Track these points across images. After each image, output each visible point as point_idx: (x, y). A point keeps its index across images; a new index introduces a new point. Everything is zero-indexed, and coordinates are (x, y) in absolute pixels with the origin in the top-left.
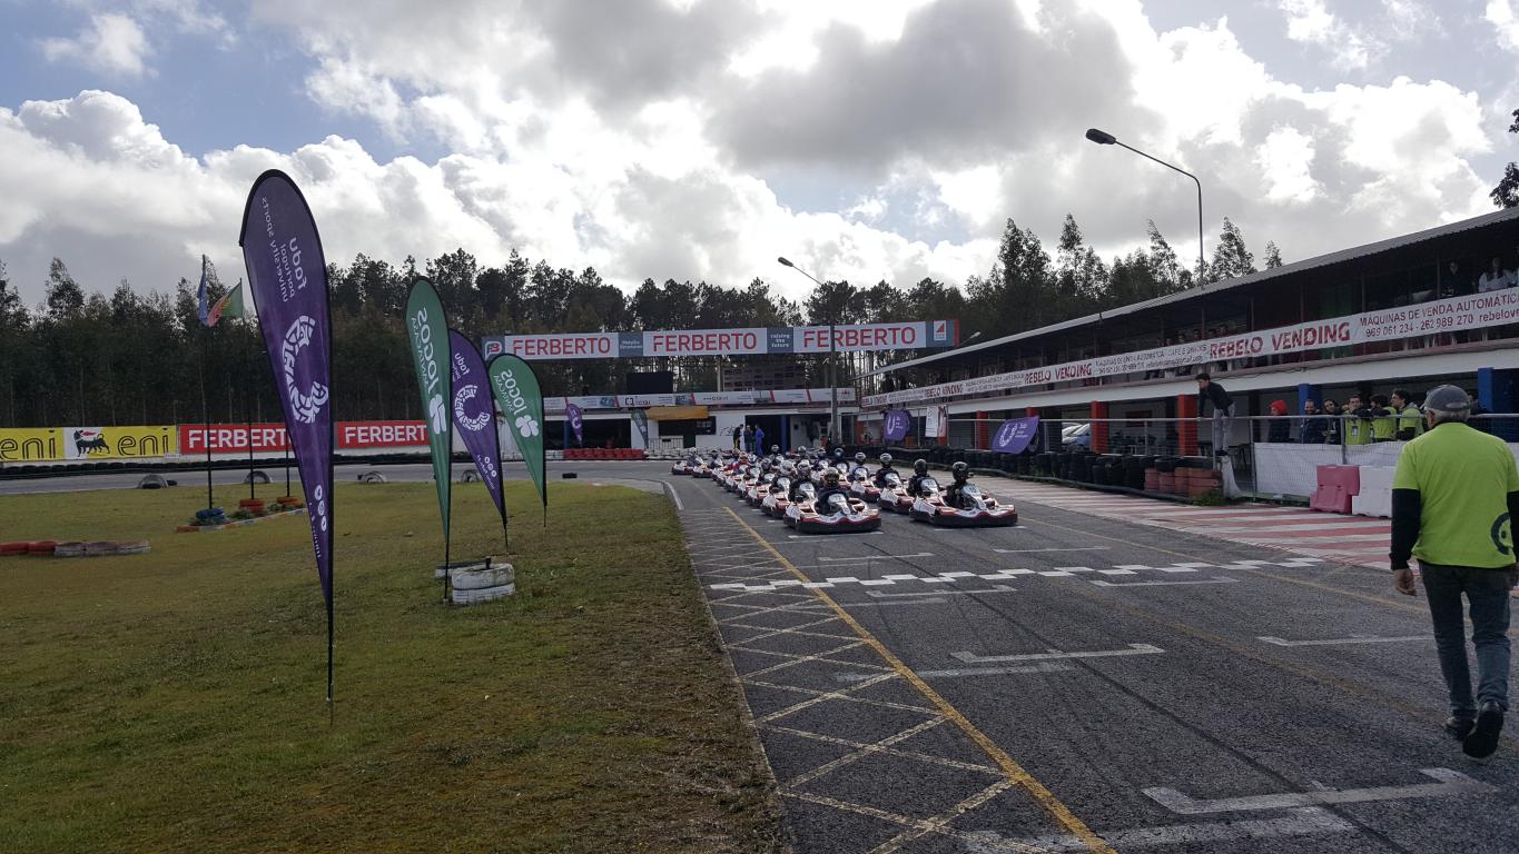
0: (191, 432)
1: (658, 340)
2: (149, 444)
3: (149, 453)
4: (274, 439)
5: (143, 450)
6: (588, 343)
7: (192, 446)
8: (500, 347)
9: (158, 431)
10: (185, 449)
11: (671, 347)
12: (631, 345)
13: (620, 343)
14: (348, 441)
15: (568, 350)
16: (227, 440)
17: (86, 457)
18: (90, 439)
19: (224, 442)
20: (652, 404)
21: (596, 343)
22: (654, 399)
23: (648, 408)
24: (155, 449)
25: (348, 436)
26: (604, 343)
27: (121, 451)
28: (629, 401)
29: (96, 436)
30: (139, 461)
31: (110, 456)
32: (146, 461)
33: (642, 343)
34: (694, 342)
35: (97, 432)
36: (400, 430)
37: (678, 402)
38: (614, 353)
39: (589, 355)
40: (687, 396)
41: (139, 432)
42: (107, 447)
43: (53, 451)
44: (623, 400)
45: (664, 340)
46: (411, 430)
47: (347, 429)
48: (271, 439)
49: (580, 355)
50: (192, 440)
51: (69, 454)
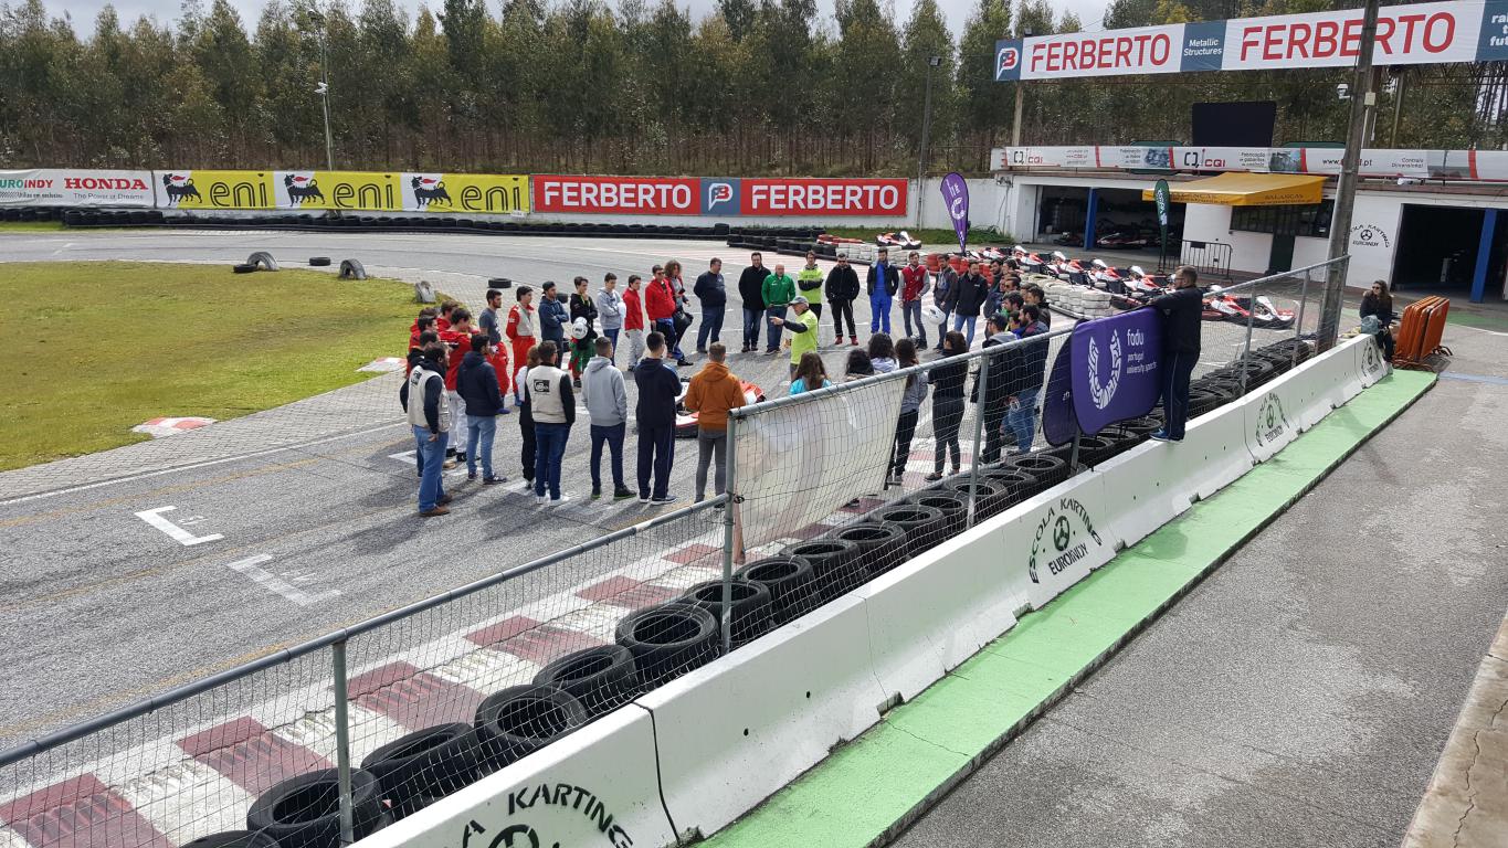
0: (548, 185)
1: (1251, 37)
2: (497, 197)
3: (498, 208)
4: (653, 199)
5: (490, 205)
6: (1137, 45)
7: (548, 202)
8: (1016, 58)
9: (506, 181)
10: (539, 206)
11: (1273, 49)
12: (1204, 46)
13: (1186, 45)
14: (755, 206)
15: (1105, 60)
16: (592, 196)
17: (427, 210)
18: (429, 187)
19: (588, 200)
20: (1229, 165)
21: (1148, 44)
22: (1232, 155)
23: (1222, 172)
24: (505, 203)
25: (755, 198)
26: (1161, 43)
27: (466, 205)
28: (1191, 160)
29: (436, 184)
30: (485, 218)
31: (452, 209)
32: (495, 219)
33: (1221, 45)
34: (1319, 39)
35: (436, 179)
36: (834, 192)
37: (1276, 166)
38: (1173, 66)
39: (1135, 70)
40: (1293, 153)
41: (485, 181)
42: (449, 200)
43: (390, 202)
44: (1183, 155)
45: (1261, 37)
46: (854, 193)
47: (755, 188)
48: (649, 198)
49: (1122, 70)
50: (548, 195)
51: (407, 204)
